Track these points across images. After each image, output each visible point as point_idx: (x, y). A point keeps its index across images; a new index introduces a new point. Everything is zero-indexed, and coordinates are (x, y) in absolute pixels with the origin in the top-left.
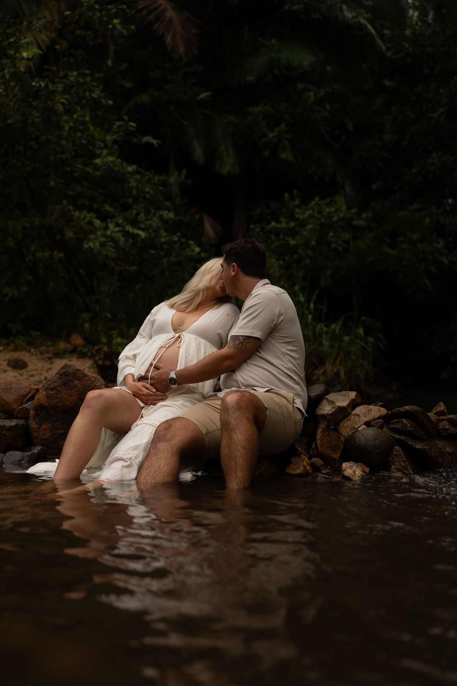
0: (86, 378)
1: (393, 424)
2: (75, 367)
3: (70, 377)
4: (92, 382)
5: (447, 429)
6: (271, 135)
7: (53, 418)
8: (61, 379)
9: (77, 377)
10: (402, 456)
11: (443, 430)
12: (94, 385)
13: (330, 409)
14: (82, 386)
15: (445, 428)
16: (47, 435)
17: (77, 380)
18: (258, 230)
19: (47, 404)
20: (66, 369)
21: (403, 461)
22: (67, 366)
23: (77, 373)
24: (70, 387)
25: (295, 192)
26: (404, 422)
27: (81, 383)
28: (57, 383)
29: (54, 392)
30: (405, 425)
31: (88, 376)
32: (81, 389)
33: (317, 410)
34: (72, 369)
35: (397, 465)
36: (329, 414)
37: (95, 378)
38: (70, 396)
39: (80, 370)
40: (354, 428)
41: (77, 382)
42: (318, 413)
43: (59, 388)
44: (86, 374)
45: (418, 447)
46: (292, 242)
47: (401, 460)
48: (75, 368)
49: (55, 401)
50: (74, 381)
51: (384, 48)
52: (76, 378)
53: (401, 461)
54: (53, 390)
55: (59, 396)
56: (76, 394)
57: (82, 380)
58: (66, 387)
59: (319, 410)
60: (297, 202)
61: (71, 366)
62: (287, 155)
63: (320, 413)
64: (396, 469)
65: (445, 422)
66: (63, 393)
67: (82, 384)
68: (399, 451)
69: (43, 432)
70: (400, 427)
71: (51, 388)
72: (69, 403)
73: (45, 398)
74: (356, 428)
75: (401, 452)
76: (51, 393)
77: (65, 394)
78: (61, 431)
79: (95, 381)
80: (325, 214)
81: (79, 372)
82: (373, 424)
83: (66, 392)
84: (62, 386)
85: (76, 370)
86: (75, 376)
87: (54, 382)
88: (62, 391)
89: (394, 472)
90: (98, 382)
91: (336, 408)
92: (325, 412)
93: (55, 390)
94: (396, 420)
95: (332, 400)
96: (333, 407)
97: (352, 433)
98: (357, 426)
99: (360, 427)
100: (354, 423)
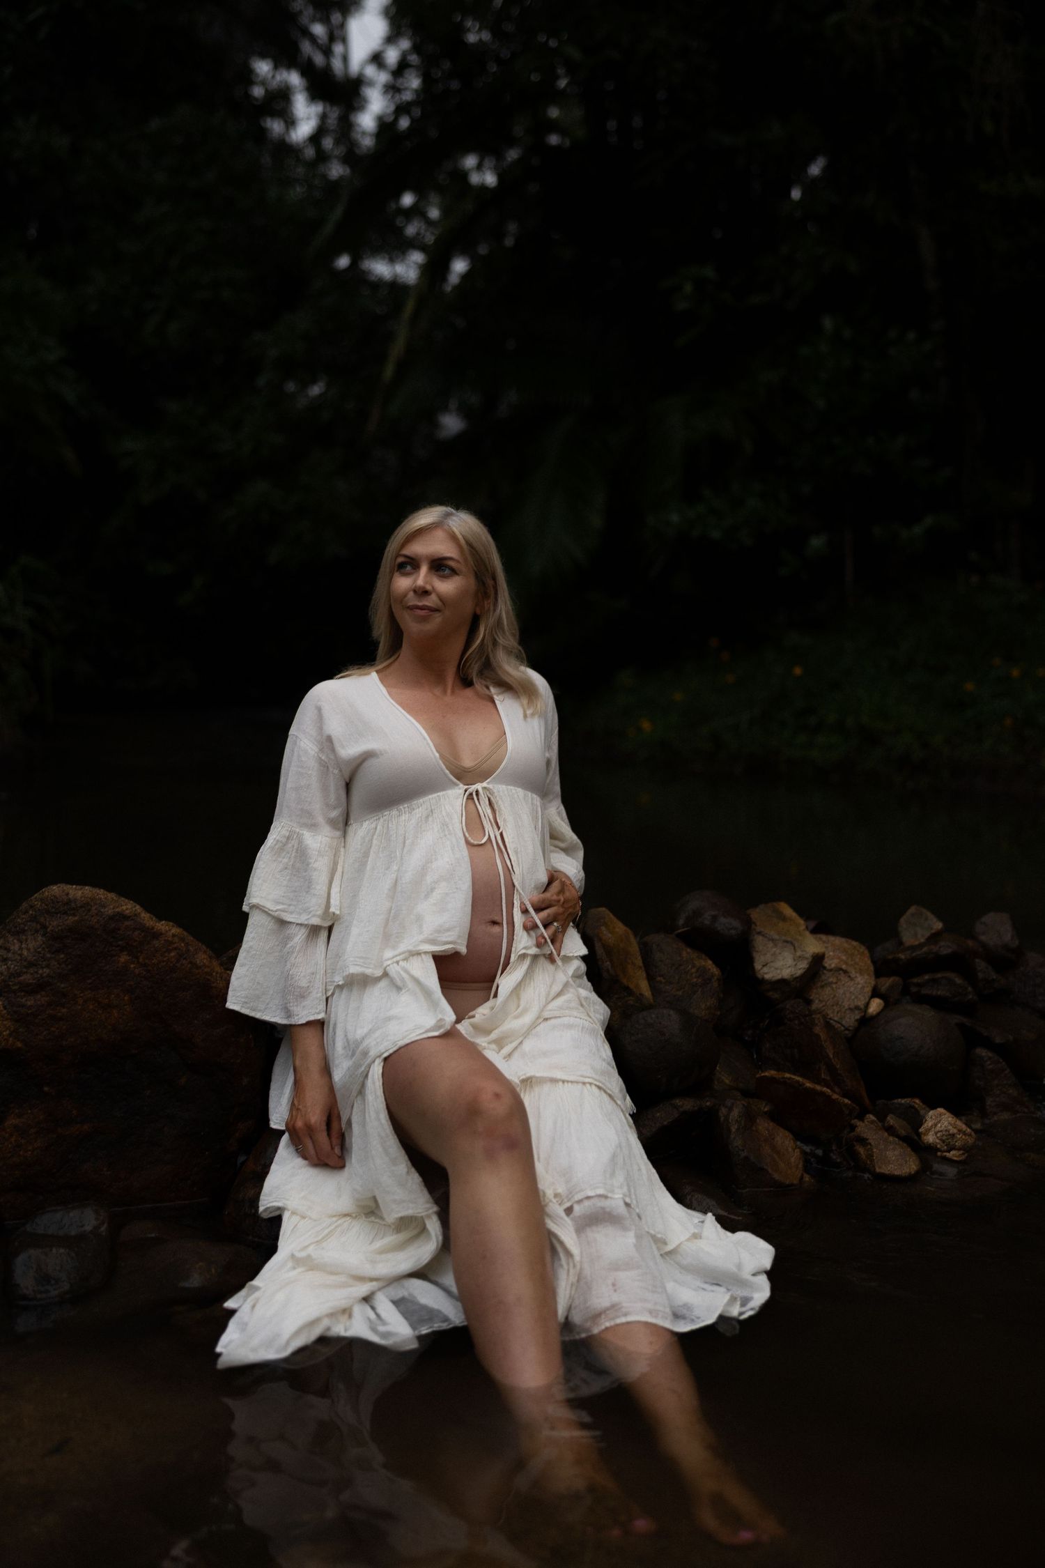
0: (156, 943)
1: (923, 987)
2: (104, 906)
3: (97, 944)
4: (180, 956)
7: (46, 1089)
8: (57, 951)
9: (121, 940)
10: (1006, 1072)
12: (191, 963)
13: (791, 962)
14: (148, 971)
16: (30, 1148)
17: (122, 951)
19: (19, 1045)
20: (74, 915)
21: (1009, 1085)
22: (73, 905)
23: (119, 929)
24: (103, 978)
27: (141, 960)
28: (48, 966)
29: (43, 998)
30: (957, 989)
31: (161, 934)
33: (756, 966)
34: (97, 914)
35: (998, 1097)
37: (183, 940)
38: (109, 1006)
39: (126, 918)
40: (857, 1008)
41: (124, 958)
42: (767, 977)
43: (63, 986)
44: (153, 928)
47: (1005, 1082)
48: (109, 911)
49: (53, 1029)
50: (113, 956)
52: (118, 946)
53: (1006, 1084)
54: (37, 992)
55: (64, 1010)
56: (126, 998)
57: (142, 952)
58: (88, 978)
59: (764, 966)
61: (83, 901)
64: (997, 1106)
66: (81, 1001)
67: (145, 965)
68: (998, 1062)
69: (13, 1140)
70: (948, 994)
72: (105, 1031)
73: (8, 1023)
74: (859, 1006)
75: (1004, 1063)
76: (29, 1003)
77: (86, 1001)
78: (78, 1126)
81: (125, 923)
82: (887, 991)
83: (88, 994)
84: (72, 977)
85: (112, 918)
86: (112, 940)
88: (76, 992)
89: (995, 1113)
90: (197, 953)
91: (810, 960)
92: (786, 973)
93: (43, 993)
94: (927, 977)
95: (784, 938)
96: (798, 959)
97: (857, 1020)
98: (861, 1004)
99: (867, 1005)
100: (848, 995)
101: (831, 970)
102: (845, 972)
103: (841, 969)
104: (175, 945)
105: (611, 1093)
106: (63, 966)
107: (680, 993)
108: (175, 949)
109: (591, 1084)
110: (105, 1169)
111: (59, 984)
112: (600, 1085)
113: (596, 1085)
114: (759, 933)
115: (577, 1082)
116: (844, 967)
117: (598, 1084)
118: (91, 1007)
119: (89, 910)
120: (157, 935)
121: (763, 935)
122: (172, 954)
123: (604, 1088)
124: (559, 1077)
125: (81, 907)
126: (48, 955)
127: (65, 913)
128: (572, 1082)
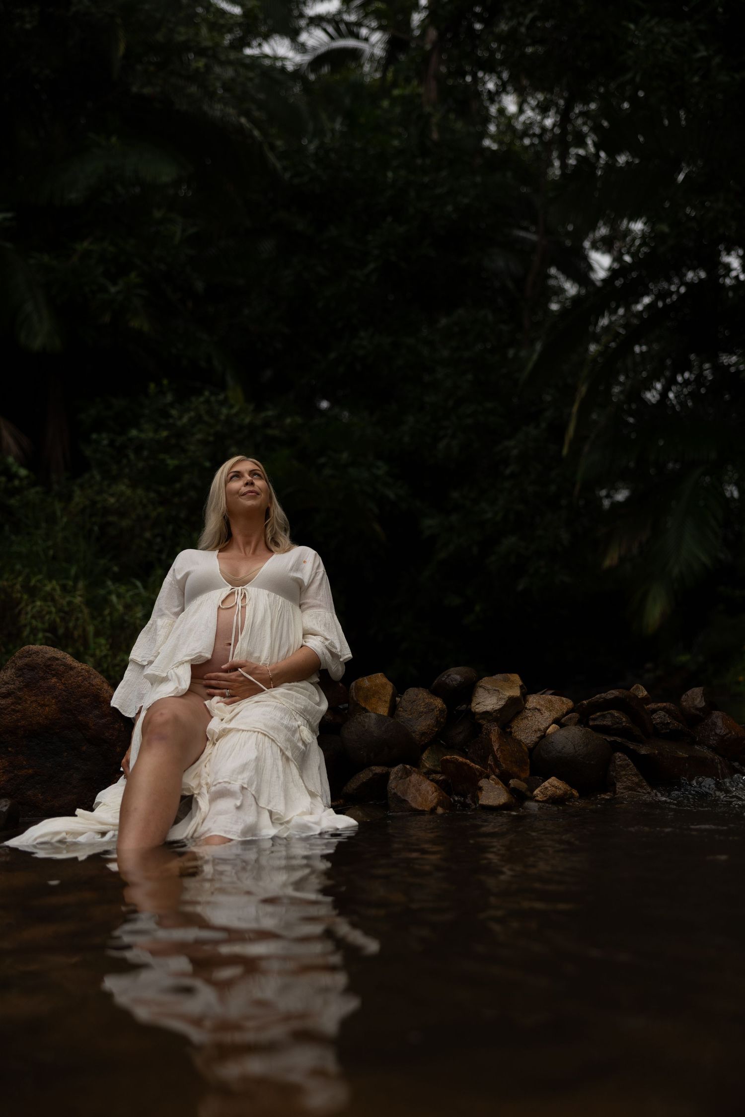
0: (72, 673)
1: (594, 720)
2: (46, 653)
3: (40, 672)
4: (85, 679)
5: (668, 723)
6: (113, 290)
7: (10, 749)
8: (20, 676)
9: (53, 671)
10: (631, 766)
11: (661, 725)
12: (90, 683)
13: (495, 701)
14: (66, 687)
15: (666, 722)
17: (53, 677)
18: (105, 442)
20: (30, 657)
21: (633, 775)
22: (30, 652)
23: (53, 665)
24: (41, 690)
25: (165, 382)
26: (616, 714)
27: (62, 681)
28: (14, 684)
29: (9, 700)
30: (618, 720)
31: (76, 668)
32: (64, 693)
33: (473, 705)
34: (42, 657)
35: (625, 782)
36: (496, 710)
37: (88, 672)
38: (44, 705)
39: (57, 659)
40: (539, 730)
41: (54, 680)
42: (477, 710)
43: (20, 694)
44: (71, 665)
45: (643, 752)
46: (172, 463)
48: (48, 656)
49: (14, 717)
50: (48, 679)
51: (278, 166)
52: (52, 674)
53: (631, 774)
54: (7, 697)
55: (20, 707)
56: (53, 701)
57: (63, 677)
58: (34, 690)
59: (477, 704)
60: (169, 398)
61: (38, 652)
62: (139, 323)
63: (481, 709)
64: (624, 788)
65: (662, 713)
66: (29, 702)
67: (65, 684)
68: (626, 760)
70: (609, 723)
71: (3, 693)
72: (41, 719)
74: (542, 729)
75: (629, 761)
77: (31, 702)
78: (26, 770)
79: (90, 677)
80: (223, 417)
81: (57, 662)
82: (565, 721)
83: (33, 698)
84: (26, 689)
85: (49, 659)
86: (48, 671)
87: (7, 683)
88: (27, 697)
89: (622, 793)
90: (95, 678)
91: (507, 699)
92: (489, 708)
93: (10, 698)
94: (598, 714)
95: (494, 688)
96: (500, 699)
97: (538, 737)
98: (542, 727)
99: (548, 728)
100: (536, 723)
101: (530, 709)
102: (539, 710)
103: (536, 708)
104: (82, 674)
105: (272, 738)
106: (22, 683)
107: (410, 717)
108: (82, 676)
109: (258, 732)
110: (40, 795)
111: (18, 693)
112: (265, 733)
113: (261, 733)
114: (480, 687)
115: (250, 731)
116: (538, 707)
117: (263, 732)
118: (34, 705)
119: (38, 655)
120: (72, 668)
121: (483, 688)
122: (80, 678)
123: (268, 734)
124: (240, 728)
125: (34, 653)
126: (15, 678)
127: (26, 657)
128: (248, 731)
